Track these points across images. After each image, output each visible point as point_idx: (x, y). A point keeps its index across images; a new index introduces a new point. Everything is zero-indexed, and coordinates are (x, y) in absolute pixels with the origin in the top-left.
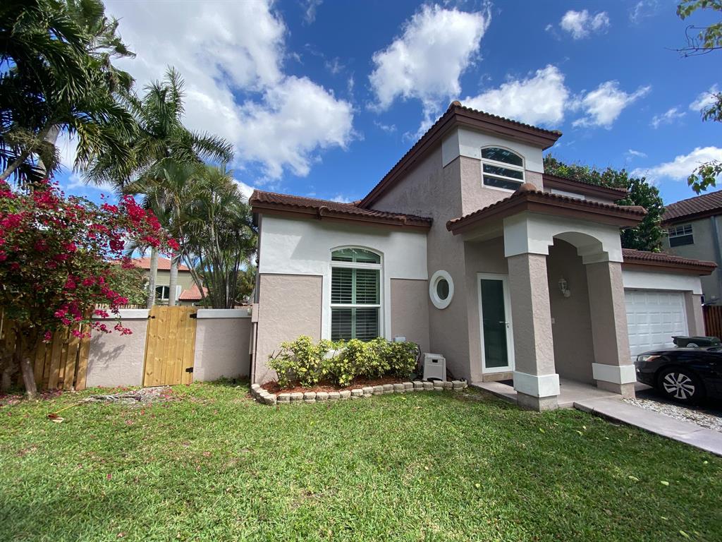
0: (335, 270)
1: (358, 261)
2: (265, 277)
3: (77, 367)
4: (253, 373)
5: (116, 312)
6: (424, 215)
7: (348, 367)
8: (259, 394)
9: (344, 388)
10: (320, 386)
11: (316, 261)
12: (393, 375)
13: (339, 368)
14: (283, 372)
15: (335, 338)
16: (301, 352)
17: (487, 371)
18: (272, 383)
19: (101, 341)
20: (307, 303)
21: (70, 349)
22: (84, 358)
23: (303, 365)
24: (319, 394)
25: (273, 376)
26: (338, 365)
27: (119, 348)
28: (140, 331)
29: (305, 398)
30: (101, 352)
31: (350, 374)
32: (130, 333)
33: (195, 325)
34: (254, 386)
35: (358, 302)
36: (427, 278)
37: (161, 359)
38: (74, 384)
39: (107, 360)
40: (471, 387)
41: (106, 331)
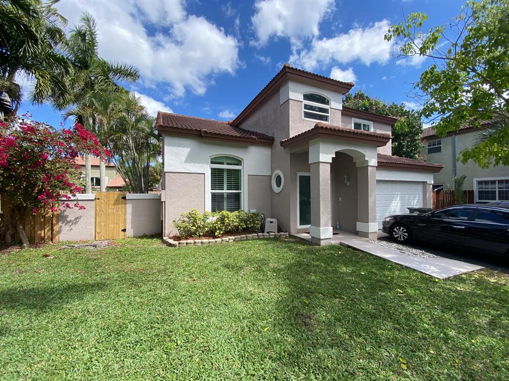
0: (213, 170)
1: (228, 164)
2: (169, 174)
3: (52, 230)
4: (164, 231)
5: (74, 196)
6: (270, 134)
7: (220, 226)
8: (168, 242)
9: (218, 237)
10: (204, 237)
11: (201, 164)
12: (247, 231)
13: (215, 227)
14: (182, 229)
15: (213, 210)
16: (192, 218)
17: (300, 227)
18: (176, 236)
19: (66, 214)
20: (195, 190)
21: (46, 219)
22: (56, 224)
23: (194, 225)
24: (203, 241)
25: (176, 232)
26: (214, 225)
27: (77, 218)
28: (91, 208)
29: (195, 243)
30: (67, 220)
31: (222, 230)
32: (85, 209)
33: (125, 204)
34: (164, 238)
35: (228, 189)
36: (270, 175)
37: (106, 224)
38: (52, 240)
39: (71, 225)
40: (291, 236)
41: (70, 208)
